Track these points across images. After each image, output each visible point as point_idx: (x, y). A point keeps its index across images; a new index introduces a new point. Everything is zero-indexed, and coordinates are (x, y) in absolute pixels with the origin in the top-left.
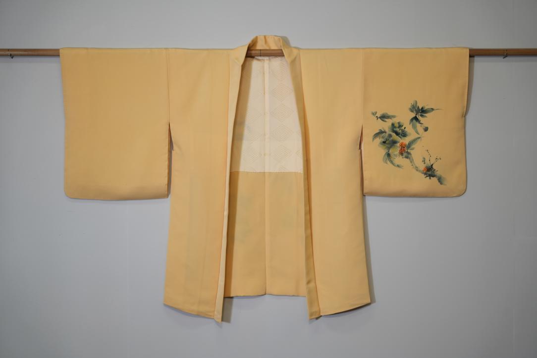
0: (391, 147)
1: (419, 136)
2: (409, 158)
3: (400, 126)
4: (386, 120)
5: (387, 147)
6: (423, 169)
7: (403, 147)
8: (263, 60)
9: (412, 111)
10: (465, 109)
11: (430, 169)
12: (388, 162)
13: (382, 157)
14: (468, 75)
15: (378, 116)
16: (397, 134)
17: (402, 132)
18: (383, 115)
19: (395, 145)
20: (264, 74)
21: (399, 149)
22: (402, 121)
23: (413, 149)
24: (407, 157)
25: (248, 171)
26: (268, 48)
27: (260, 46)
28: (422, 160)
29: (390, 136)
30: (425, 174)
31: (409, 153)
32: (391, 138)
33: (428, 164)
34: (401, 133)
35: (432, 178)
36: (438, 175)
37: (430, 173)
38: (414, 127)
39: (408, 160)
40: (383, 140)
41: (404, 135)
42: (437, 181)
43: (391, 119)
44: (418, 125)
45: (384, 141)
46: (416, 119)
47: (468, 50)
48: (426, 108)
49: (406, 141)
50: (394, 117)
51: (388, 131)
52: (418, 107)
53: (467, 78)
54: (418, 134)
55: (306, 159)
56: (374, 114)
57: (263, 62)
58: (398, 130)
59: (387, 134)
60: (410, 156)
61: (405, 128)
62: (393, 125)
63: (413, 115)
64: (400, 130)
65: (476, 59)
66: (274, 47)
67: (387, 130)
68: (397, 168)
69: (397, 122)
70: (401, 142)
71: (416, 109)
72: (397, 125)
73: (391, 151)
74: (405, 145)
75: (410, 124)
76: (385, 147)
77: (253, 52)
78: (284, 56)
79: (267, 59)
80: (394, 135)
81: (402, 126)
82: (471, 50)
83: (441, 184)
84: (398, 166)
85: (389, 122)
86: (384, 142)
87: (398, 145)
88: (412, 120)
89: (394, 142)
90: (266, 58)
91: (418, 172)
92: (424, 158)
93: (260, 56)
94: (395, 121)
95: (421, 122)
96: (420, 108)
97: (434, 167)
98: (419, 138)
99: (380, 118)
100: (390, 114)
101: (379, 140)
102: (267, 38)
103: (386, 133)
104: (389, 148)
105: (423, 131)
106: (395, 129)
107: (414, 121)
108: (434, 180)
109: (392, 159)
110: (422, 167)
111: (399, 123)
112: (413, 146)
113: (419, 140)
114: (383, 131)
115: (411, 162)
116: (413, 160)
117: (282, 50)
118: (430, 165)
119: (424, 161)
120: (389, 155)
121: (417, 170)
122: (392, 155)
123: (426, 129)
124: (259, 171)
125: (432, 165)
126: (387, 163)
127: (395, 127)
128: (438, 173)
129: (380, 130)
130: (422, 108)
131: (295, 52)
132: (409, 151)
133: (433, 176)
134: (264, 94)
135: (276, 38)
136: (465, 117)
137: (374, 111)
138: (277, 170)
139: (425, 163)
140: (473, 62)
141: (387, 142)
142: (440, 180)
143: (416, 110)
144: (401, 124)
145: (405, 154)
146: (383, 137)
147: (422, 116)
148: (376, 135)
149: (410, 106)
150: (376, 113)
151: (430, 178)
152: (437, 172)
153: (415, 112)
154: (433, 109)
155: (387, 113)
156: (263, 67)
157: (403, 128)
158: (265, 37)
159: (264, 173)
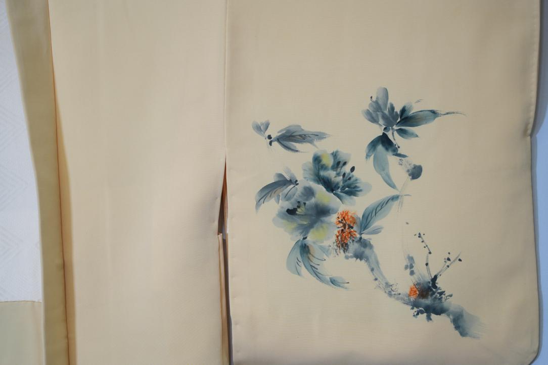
0: (311, 226)
1: (392, 192)
2: (367, 260)
3: (338, 164)
4: (297, 146)
5: (302, 225)
6: (408, 291)
7: (346, 224)
9: (374, 120)
10: (532, 114)
11: (429, 289)
12: (304, 270)
14: (537, 12)
16: (330, 186)
17: (345, 181)
18: (288, 131)
19: (326, 219)
21: (336, 232)
22: (344, 151)
23: (376, 231)
24: (359, 256)
28: (406, 262)
29: (309, 192)
30: (415, 305)
31: (364, 244)
32: (313, 201)
33: (423, 274)
34: (341, 184)
35: (433, 316)
36: (452, 309)
37: (428, 301)
38: (381, 166)
39: (362, 264)
40: (288, 205)
41: (351, 189)
42: (452, 326)
43: (311, 142)
44: (392, 159)
45: (291, 207)
46: (385, 141)
48: (414, 110)
49: (356, 207)
50: (319, 136)
51: (304, 179)
52: (392, 108)
53: (537, 21)
54: (393, 186)
55: (59, 261)
56: (260, 128)
58: (331, 174)
59: (299, 189)
60: (367, 251)
61: (353, 169)
62: (317, 159)
63: (377, 131)
64: (338, 175)
67: (300, 176)
68: (330, 288)
69: (330, 151)
70: (340, 211)
71: (386, 112)
72: (329, 161)
73: (311, 239)
74: (354, 221)
75: (368, 156)
76: (294, 225)
80: (320, 189)
81: (345, 163)
83: (463, 334)
84: (333, 282)
85: (306, 152)
86: (291, 212)
87: (333, 218)
88: (373, 145)
89: (322, 212)
91: (392, 300)
92: (411, 259)
94: (325, 148)
95: (400, 151)
96: (398, 109)
97: (440, 283)
98: (394, 198)
99: (279, 140)
100: (308, 127)
101: (275, 206)
103: (296, 183)
104: (306, 229)
105: (406, 177)
106: (322, 173)
107: (380, 148)
108: (442, 322)
109: (315, 261)
110: (405, 284)
111: (335, 155)
112: (376, 223)
113: (395, 205)
114: (288, 178)
115: (372, 270)
116: (377, 263)
118: (428, 279)
119: (410, 267)
120: (304, 249)
121: (390, 294)
122: (315, 249)
123: (416, 173)
125: (434, 279)
126: (299, 274)
127: (324, 167)
128: (452, 303)
129: (280, 175)
130: (403, 111)
132: (364, 236)
133: (440, 311)
136: (532, 135)
137: (261, 121)
139: (412, 273)
141: (299, 211)
142: (459, 322)
143: (384, 117)
144: (342, 158)
145: (353, 247)
146: (287, 197)
147: (402, 132)
148: (269, 190)
149: (366, 105)
150: (267, 126)
151: (429, 318)
152: (450, 299)
153: (381, 122)
154: (434, 113)
155: (299, 126)
157: (347, 169)
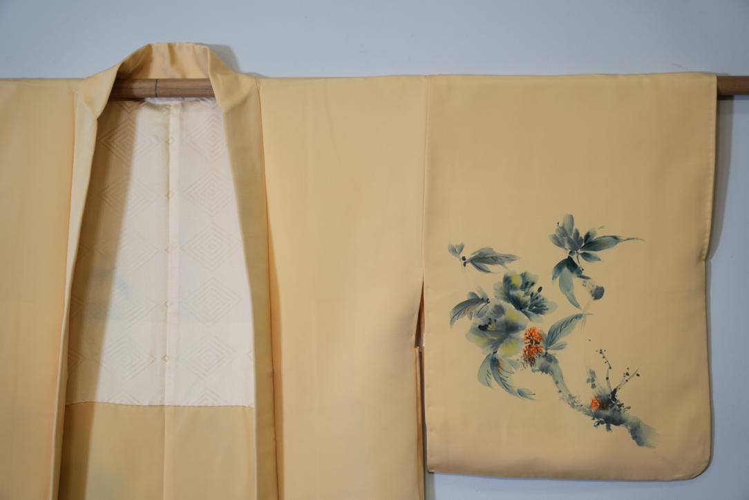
0: (501, 341)
1: (577, 311)
2: (552, 373)
3: (527, 284)
4: (489, 267)
5: (492, 340)
6: (589, 402)
7: (534, 341)
8: (167, 108)
9: (560, 244)
10: (707, 241)
11: (609, 401)
12: (493, 382)
13: (478, 368)
14: (713, 147)
15: (467, 258)
16: (519, 305)
17: (532, 300)
18: (481, 253)
19: (514, 335)
20: (167, 142)
21: (524, 347)
22: (533, 272)
23: (561, 347)
24: (545, 370)
25: (118, 402)
26: (178, 76)
27: (159, 70)
28: (588, 376)
29: (499, 310)
30: (596, 416)
31: (550, 359)
32: (503, 318)
33: (604, 388)
34: (529, 303)
35: (612, 426)
36: (630, 420)
37: (608, 413)
38: (566, 287)
39: (547, 378)
40: (480, 322)
41: (538, 308)
42: (630, 436)
43: (502, 263)
44: (576, 281)
45: (482, 324)
46: (570, 264)
47: (715, 80)
48: (598, 235)
49: (543, 324)
50: (510, 258)
51: (495, 298)
52: (577, 234)
53: (712, 155)
54: (577, 306)
56: (456, 250)
57: (166, 112)
58: (520, 294)
59: (491, 306)
60: (552, 365)
61: (540, 289)
62: (507, 280)
63: (563, 254)
64: (526, 294)
65: (739, 104)
66: (194, 72)
67: (491, 295)
68: (518, 399)
69: (519, 272)
70: (528, 327)
71: (572, 237)
72: (518, 282)
73: (500, 353)
74: (541, 337)
75: (554, 278)
76: (485, 340)
77: (137, 85)
78: (213, 96)
79: (176, 106)
80: (509, 307)
81: (533, 284)
82: (721, 79)
83: (640, 443)
84: (521, 393)
85: (497, 273)
86: (483, 328)
87: (521, 335)
88: (559, 267)
89: (511, 328)
90: (174, 102)
91: (574, 411)
92: (593, 373)
93: (156, 96)
94: (515, 269)
95: (584, 273)
96: (582, 235)
97: (619, 396)
98: (578, 317)
99: (472, 261)
100: (499, 250)
101: (467, 322)
102: (176, 48)
103: (487, 301)
104: (496, 344)
105: (589, 297)
106: (512, 293)
107: (566, 270)
108: (620, 432)
109: (504, 374)
110: (587, 396)
111: (524, 276)
112: (561, 340)
113: (579, 323)
114: (480, 297)
115: (557, 383)
116: (562, 376)
117: (208, 80)
118: (608, 392)
119: (592, 380)
120: (495, 363)
121: (573, 406)
122: (504, 363)
123: (598, 294)
124: (147, 403)
125: (614, 392)
126: (489, 385)
127: (513, 287)
128: (630, 415)
129: (473, 294)
130: (588, 236)
131: (246, 85)
132: (550, 352)
133: (618, 422)
134: (167, 196)
135: (197, 47)
136: (706, 260)
137: (456, 243)
138: (194, 401)
139: (593, 386)
140: (731, 111)
141: (490, 327)
142: (636, 433)
143: (570, 242)
144: (530, 278)
145: (540, 361)
146: (479, 315)
147: (586, 256)
148: (462, 308)
149: (553, 230)
150: (462, 248)
151: (608, 428)
152: (629, 411)
153: (567, 246)
154: (616, 239)
155: (491, 249)
156: (166, 126)
157: (535, 289)
158: (171, 47)
159: (163, 406)
